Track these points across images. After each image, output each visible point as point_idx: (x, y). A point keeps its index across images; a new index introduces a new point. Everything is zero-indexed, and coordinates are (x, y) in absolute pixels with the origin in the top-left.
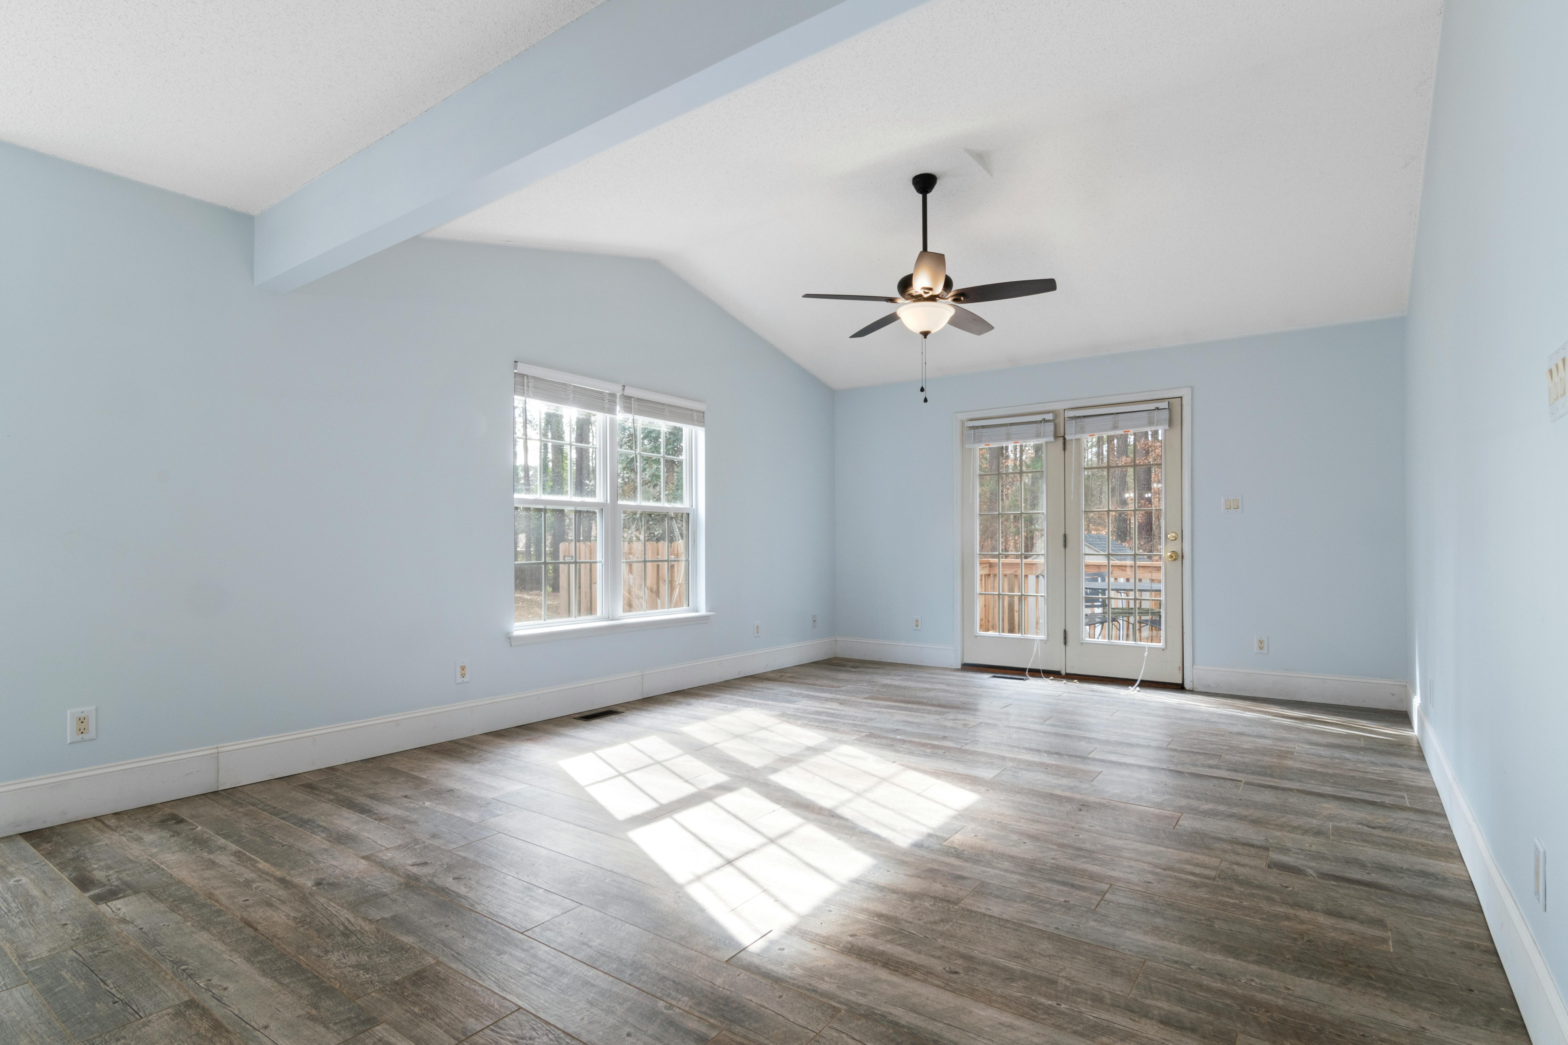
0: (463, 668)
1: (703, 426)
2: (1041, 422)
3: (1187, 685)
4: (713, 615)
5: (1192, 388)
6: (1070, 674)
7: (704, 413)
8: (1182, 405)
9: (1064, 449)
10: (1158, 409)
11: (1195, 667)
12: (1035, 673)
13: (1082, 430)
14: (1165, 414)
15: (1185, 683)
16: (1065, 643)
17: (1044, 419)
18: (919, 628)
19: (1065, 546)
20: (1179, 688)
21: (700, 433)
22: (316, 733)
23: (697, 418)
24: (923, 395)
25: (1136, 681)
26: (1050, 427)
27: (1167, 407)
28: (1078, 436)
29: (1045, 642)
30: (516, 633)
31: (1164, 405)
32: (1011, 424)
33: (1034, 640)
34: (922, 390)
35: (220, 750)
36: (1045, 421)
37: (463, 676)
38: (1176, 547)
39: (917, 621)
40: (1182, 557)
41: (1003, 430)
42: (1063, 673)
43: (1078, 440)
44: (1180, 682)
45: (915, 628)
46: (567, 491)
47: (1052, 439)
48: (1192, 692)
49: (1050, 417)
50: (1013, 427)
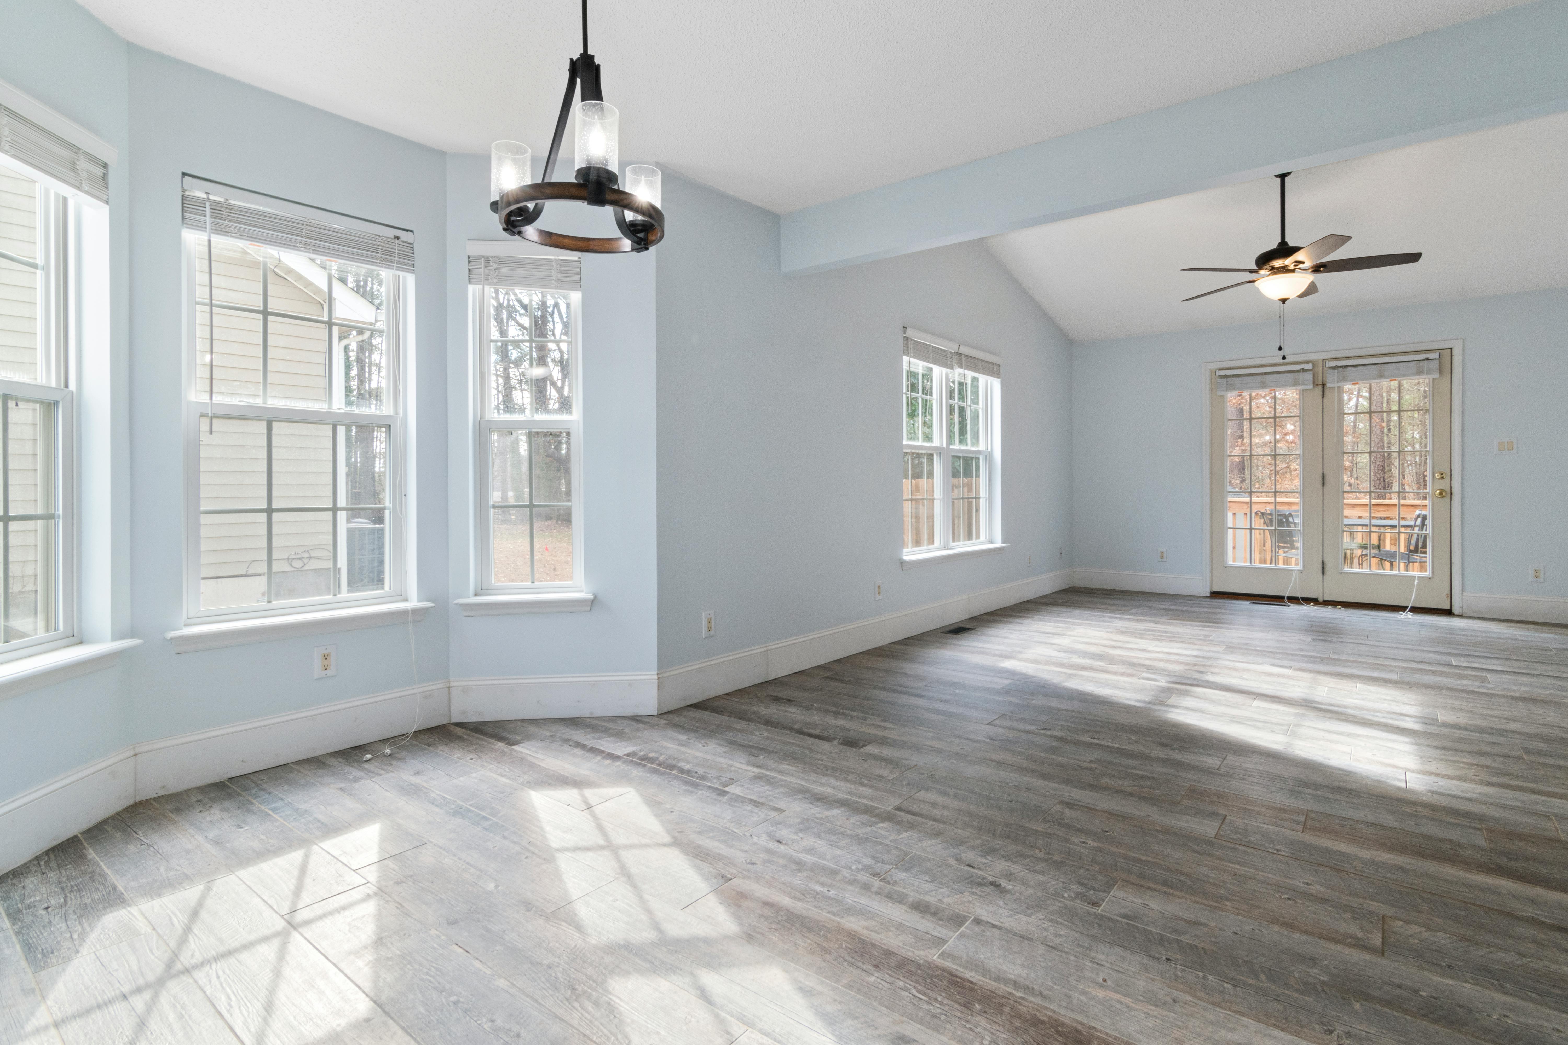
0: (879, 587)
1: (999, 378)
2: (1298, 371)
3: (1456, 610)
4: (1007, 547)
5: (1464, 340)
6: (1329, 601)
7: (999, 366)
8: (1452, 356)
9: (1323, 396)
10: (1427, 359)
11: (1465, 594)
12: (1294, 600)
13: (1345, 379)
14: (1436, 364)
15: (1453, 609)
16: (1323, 573)
17: (1303, 369)
18: (1165, 559)
19: (1323, 485)
20: (1449, 613)
21: (995, 385)
22: (812, 637)
23: (991, 369)
24: (1281, 353)
25: (1407, 607)
26: (1309, 376)
27: (1438, 357)
28: (1340, 384)
29: (1301, 572)
30: (906, 558)
31: (1435, 355)
32: (1265, 374)
33: (1292, 570)
34: (1280, 349)
35: (770, 648)
36: (1303, 370)
37: (879, 594)
38: (1445, 485)
39: (1162, 553)
40: (1451, 494)
41: (1258, 378)
42: (1321, 600)
43: (1339, 387)
44: (1448, 608)
45: (1160, 560)
46: (918, 438)
47: (1311, 387)
48: (1461, 616)
49: (1309, 366)
50: (1268, 376)
